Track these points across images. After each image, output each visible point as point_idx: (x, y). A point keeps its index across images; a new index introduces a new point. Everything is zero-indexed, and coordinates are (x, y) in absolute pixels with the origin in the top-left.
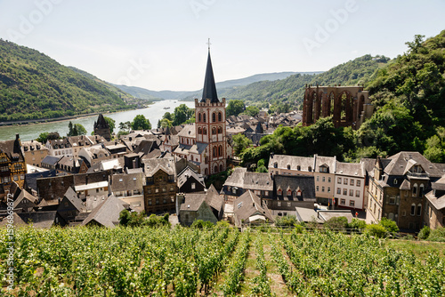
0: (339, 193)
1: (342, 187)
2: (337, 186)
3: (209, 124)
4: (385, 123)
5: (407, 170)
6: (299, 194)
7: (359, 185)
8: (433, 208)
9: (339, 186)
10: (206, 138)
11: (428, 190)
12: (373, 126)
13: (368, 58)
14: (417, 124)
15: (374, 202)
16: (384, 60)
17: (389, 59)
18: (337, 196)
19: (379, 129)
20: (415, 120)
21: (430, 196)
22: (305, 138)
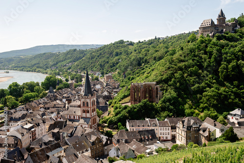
0: (161, 134)
1: (162, 131)
2: (160, 131)
3: (90, 108)
4: (169, 100)
5: (191, 124)
6: (151, 138)
7: (168, 130)
8: (203, 136)
9: (161, 131)
10: (88, 115)
11: (199, 130)
12: (164, 102)
13: (122, 42)
14: (180, 99)
15: (180, 136)
16: (132, 44)
17: (134, 43)
18: (160, 136)
19: (167, 103)
20: (179, 98)
21: (201, 132)
22: (138, 110)
